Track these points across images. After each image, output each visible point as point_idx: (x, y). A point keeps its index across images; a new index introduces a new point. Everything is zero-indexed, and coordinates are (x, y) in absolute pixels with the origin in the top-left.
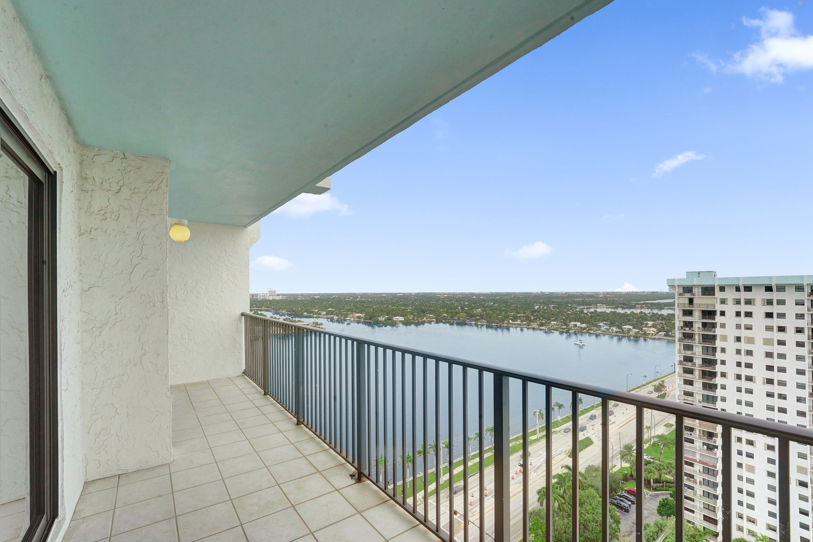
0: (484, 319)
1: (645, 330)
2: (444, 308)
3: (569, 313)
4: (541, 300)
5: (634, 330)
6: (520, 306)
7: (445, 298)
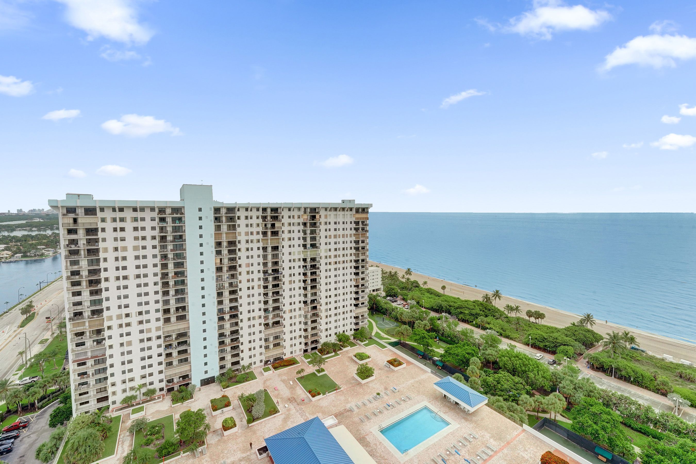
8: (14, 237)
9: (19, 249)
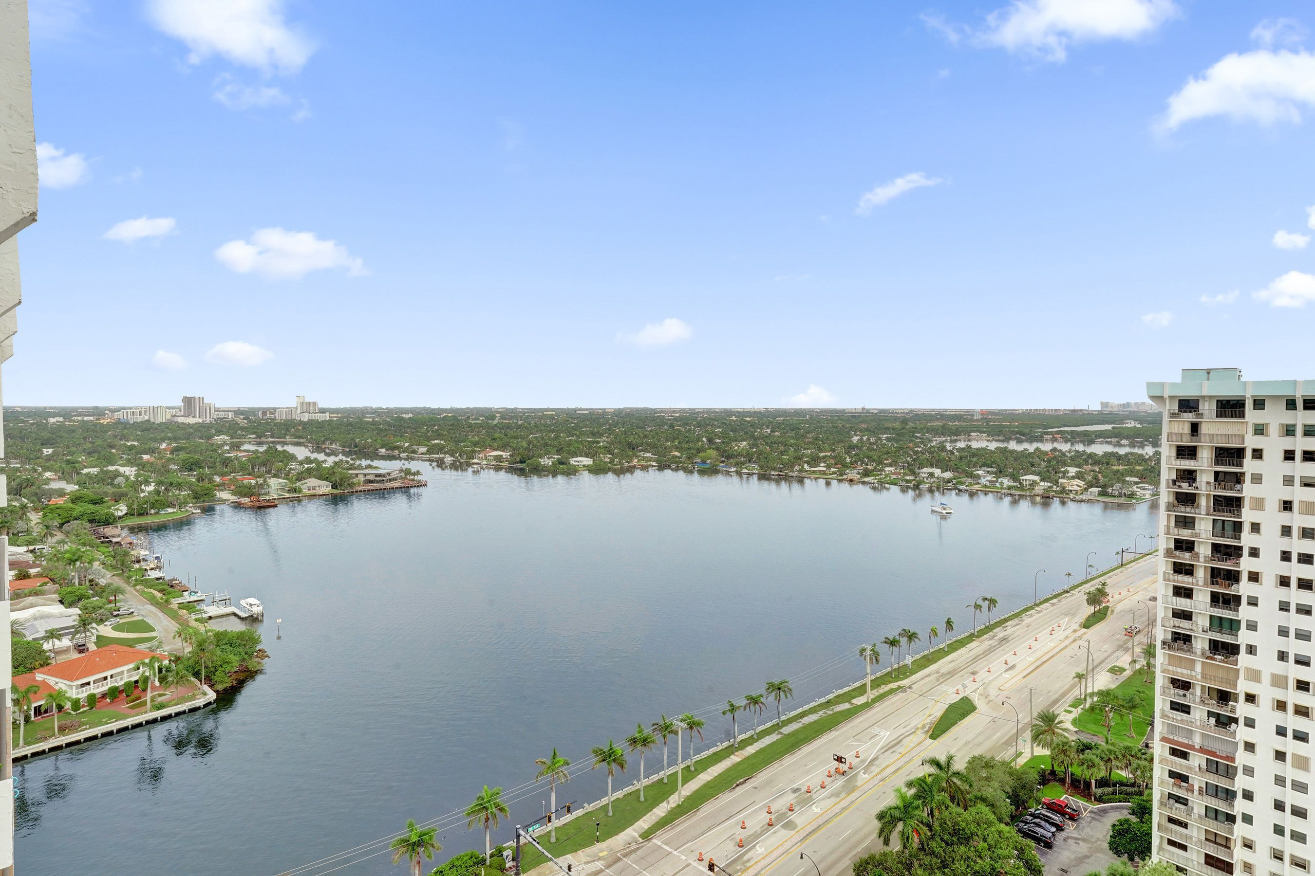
0: (755, 462)
1: (1064, 483)
2: (674, 439)
3: (919, 449)
4: (863, 425)
5: (1042, 483)
6: (823, 437)
7: (676, 419)
8: (1091, 456)
9: (1096, 478)
